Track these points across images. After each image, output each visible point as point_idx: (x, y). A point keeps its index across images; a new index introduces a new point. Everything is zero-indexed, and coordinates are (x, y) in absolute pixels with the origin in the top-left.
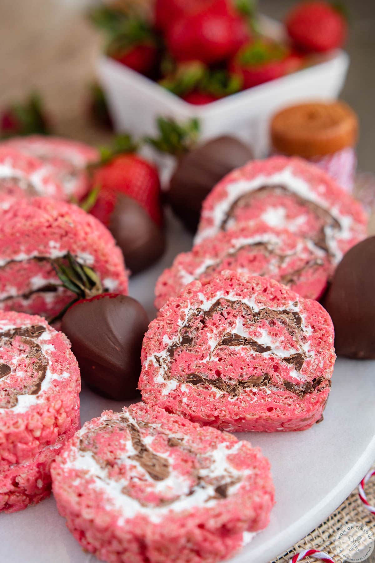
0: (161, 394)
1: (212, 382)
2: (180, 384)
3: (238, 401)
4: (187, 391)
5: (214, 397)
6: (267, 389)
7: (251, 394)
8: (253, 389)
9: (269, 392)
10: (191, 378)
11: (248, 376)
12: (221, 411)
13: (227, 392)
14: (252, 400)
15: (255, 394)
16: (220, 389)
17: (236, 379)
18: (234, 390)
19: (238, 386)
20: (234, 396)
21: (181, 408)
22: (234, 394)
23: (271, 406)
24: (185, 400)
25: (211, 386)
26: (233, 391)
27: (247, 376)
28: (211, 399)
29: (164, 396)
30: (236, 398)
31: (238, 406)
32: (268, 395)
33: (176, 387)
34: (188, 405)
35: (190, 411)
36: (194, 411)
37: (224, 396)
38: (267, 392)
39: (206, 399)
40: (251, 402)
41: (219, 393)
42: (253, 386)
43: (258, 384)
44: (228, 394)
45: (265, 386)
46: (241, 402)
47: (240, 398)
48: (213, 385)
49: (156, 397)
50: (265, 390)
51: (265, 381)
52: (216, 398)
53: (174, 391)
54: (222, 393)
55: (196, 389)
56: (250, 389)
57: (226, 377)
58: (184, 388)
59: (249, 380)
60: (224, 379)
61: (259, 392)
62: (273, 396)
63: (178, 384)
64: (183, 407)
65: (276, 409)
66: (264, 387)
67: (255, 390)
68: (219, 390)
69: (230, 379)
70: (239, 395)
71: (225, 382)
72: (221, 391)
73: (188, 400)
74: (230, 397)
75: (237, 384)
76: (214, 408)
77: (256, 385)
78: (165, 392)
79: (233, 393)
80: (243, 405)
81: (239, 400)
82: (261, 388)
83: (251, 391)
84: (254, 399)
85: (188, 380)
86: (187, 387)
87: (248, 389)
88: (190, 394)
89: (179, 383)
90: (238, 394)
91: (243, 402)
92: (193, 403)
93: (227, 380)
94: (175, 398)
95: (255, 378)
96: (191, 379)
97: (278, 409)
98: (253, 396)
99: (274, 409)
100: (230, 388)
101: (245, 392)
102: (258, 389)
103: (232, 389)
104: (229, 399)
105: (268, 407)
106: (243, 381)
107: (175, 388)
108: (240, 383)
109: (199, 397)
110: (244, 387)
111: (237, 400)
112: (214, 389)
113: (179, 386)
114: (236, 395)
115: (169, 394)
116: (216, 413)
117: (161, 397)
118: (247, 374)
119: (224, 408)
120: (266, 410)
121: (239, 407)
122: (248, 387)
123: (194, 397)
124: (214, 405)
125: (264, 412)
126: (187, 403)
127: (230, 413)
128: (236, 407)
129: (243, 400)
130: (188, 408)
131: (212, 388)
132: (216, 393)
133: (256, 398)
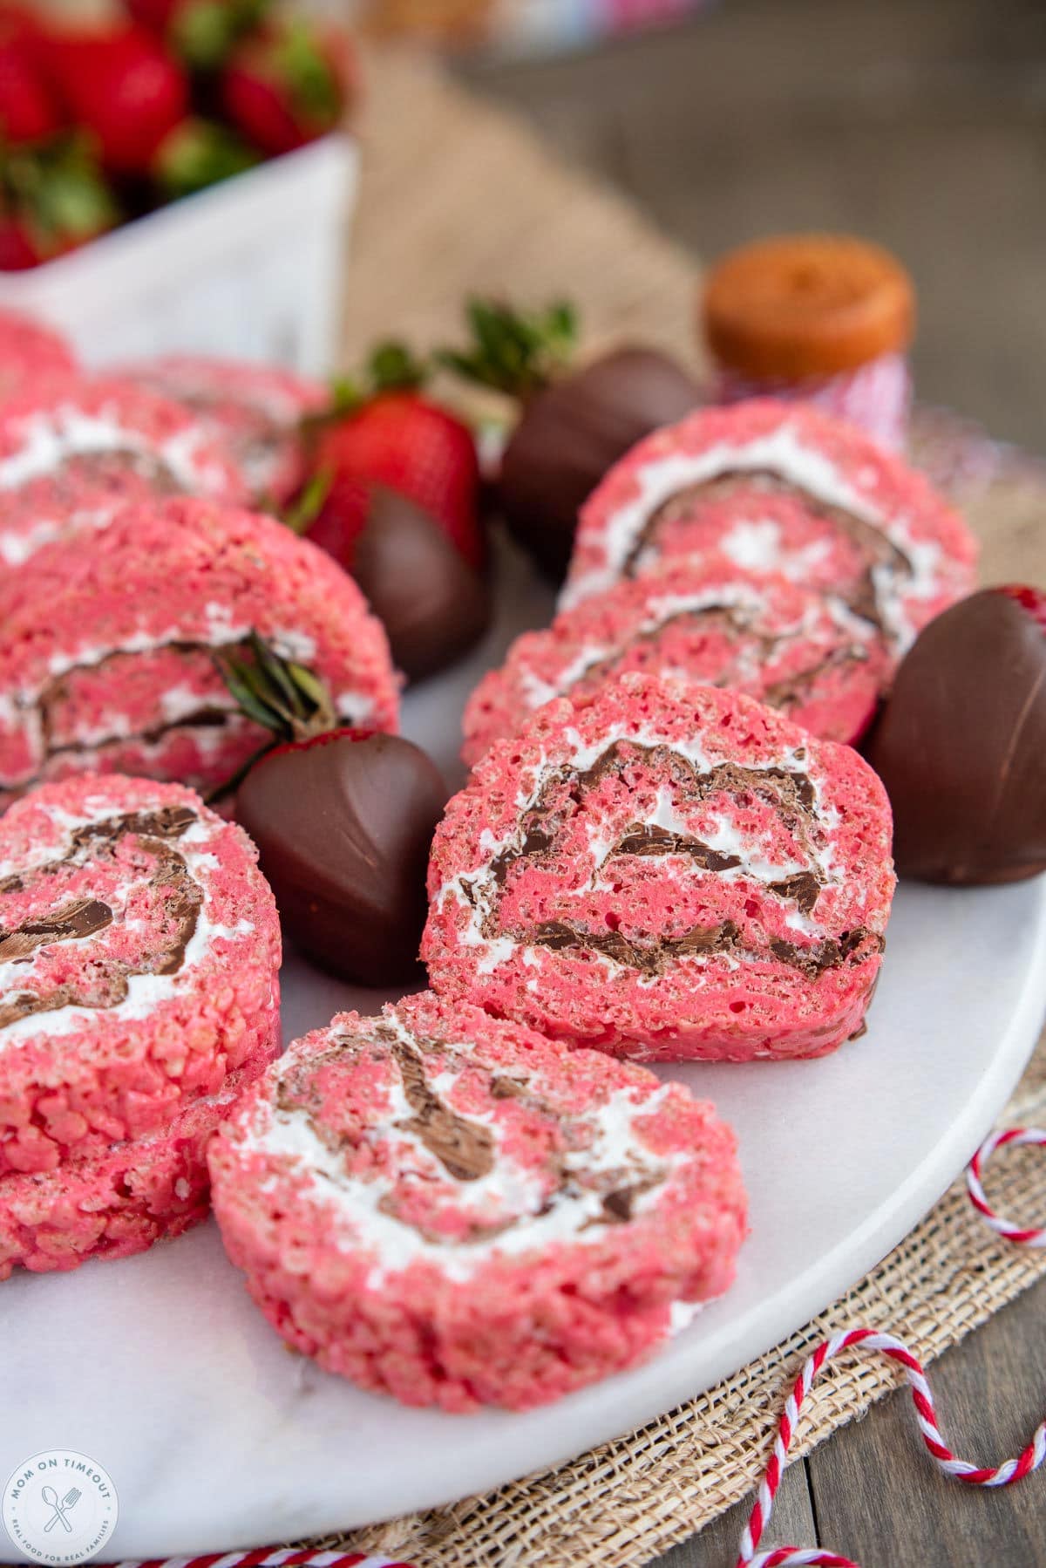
0: (474, 973)
1: (597, 942)
2: (520, 948)
3: (661, 989)
4: (538, 963)
5: (604, 977)
6: (729, 958)
7: (692, 971)
8: (696, 958)
9: (735, 966)
10: (547, 933)
11: (686, 928)
12: (620, 1011)
13: (634, 965)
14: (693, 985)
15: (700, 970)
16: (616, 958)
17: (655, 933)
18: (651, 961)
19: (661, 951)
20: (650, 975)
21: (524, 1005)
22: (650, 971)
23: (741, 999)
24: (532, 986)
25: (595, 951)
26: (649, 963)
27: (681, 928)
28: (597, 984)
29: (482, 976)
30: (656, 979)
31: (660, 999)
32: (733, 972)
33: (512, 955)
34: (540, 998)
35: (544, 1012)
36: (554, 1013)
37: (626, 975)
38: (730, 966)
39: (584, 983)
40: (693, 990)
41: (615, 969)
42: (698, 952)
43: (709, 946)
44: (636, 970)
45: (725, 951)
46: (668, 991)
47: (666, 981)
48: (601, 949)
49: (462, 980)
50: (724, 960)
51: (725, 939)
52: (609, 981)
53: (507, 963)
54: (621, 968)
55: (558, 960)
56: (690, 957)
57: (631, 931)
58: (530, 957)
59: (687, 936)
60: (627, 934)
61: (711, 965)
62: (746, 974)
63: (516, 947)
64: (528, 1003)
65: (751, 1006)
66: (724, 953)
67: (701, 960)
68: (614, 961)
69: (642, 934)
70: (663, 972)
71: (629, 942)
72: (620, 963)
73: (540, 985)
74: (642, 977)
75: (659, 945)
76: (604, 1004)
77: (704, 947)
78: (485, 966)
79: (647, 968)
80: (672, 996)
81: (663, 984)
82: (715, 955)
83: (692, 963)
84: (698, 981)
85: (541, 937)
86: (539, 954)
87: (684, 959)
88: (544, 970)
89: (519, 945)
90: (659, 971)
91: (672, 989)
92: (552, 993)
93: (634, 938)
94: (508, 982)
95: (701, 930)
96: (548, 936)
97: (757, 1005)
98: (697, 976)
99: (748, 1007)
100: (641, 956)
101: (678, 965)
102: (709, 958)
103: (645, 957)
104: (639, 983)
105: (734, 1001)
106: (672, 940)
107: (508, 957)
108: (665, 943)
109: (565, 978)
110: (676, 955)
111: (659, 984)
112: (603, 960)
113: (520, 952)
114: (656, 973)
115: (495, 971)
116: (607, 1017)
117: (475, 980)
118: (681, 923)
119: (626, 1005)
120: (728, 1007)
121: (662, 1002)
122: (684, 952)
123: (554, 977)
124: (603, 998)
125: (724, 1014)
126: (537, 992)
127: (641, 1016)
128: (656, 1002)
129: (671, 985)
130: (539, 1006)
131: (597, 958)
132: (606, 969)
133: (703, 980)
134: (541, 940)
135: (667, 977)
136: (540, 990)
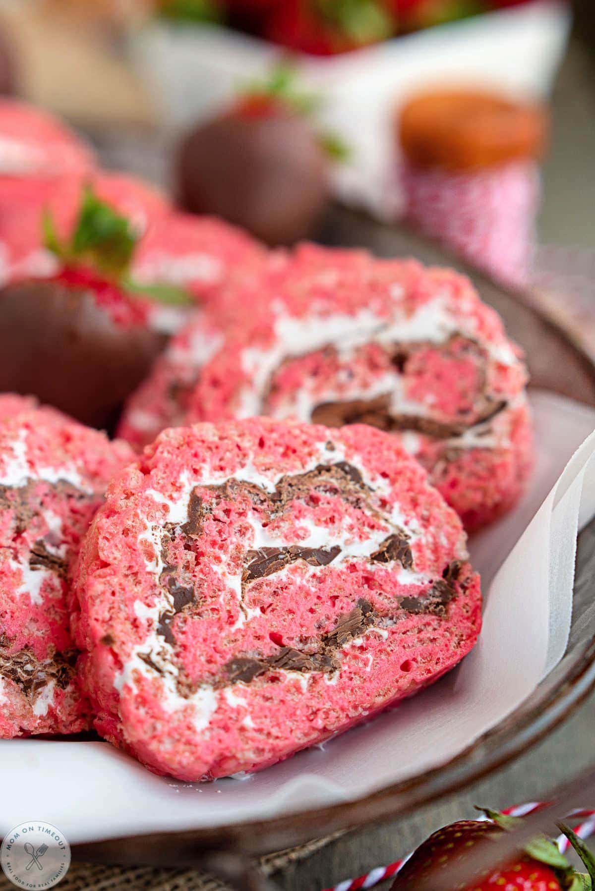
0: (195, 732)
1: (277, 661)
2: (221, 694)
3: (345, 679)
4: (242, 702)
5: (298, 689)
6: (377, 630)
7: (357, 653)
8: (355, 641)
9: (385, 634)
10: (235, 671)
11: (333, 620)
12: (327, 713)
13: (315, 669)
14: (366, 665)
15: (362, 649)
16: (300, 669)
17: (315, 636)
18: (325, 660)
19: (328, 648)
20: (331, 672)
21: (250, 742)
22: (330, 669)
23: (404, 659)
24: (248, 722)
25: (282, 671)
26: (325, 663)
27: (331, 621)
28: (296, 698)
29: (203, 732)
30: (337, 673)
31: (350, 688)
32: (386, 640)
33: (218, 702)
34: (260, 731)
35: (271, 741)
36: (277, 738)
37: (315, 680)
38: (381, 636)
39: (287, 702)
40: (368, 669)
41: (304, 679)
42: (353, 636)
43: (358, 628)
44: (319, 673)
45: (371, 626)
46: (351, 679)
47: (345, 671)
48: (284, 666)
49: (188, 743)
50: (374, 633)
51: (367, 615)
52: (304, 690)
53: (216, 712)
54: (307, 675)
55: (256, 691)
56: (350, 643)
57: (294, 641)
58: (235, 697)
59: (338, 627)
60: (295, 645)
61: (369, 642)
62: (396, 636)
63: (216, 694)
64: (253, 740)
65: (414, 660)
66: (371, 628)
67: (359, 641)
68: (299, 672)
69: (304, 640)
70: (340, 665)
71: (300, 651)
72: (304, 672)
73: (253, 719)
74: (326, 676)
75: (323, 644)
76: (310, 712)
77: (355, 631)
78: (201, 723)
79: (327, 667)
80: (357, 681)
81: (344, 675)
82: (367, 632)
83: (353, 647)
84: (368, 660)
85: (232, 676)
86: (237, 693)
87: (346, 646)
88: (250, 705)
89: (218, 692)
90: (337, 666)
91: (352, 675)
92: (267, 721)
93: (300, 646)
94: (226, 729)
95: (346, 617)
96: (237, 673)
97: (419, 659)
98: (364, 656)
99: (414, 663)
100: (317, 660)
101: (346, 654)
102: (362, 637)
103: (320, 659)
104: (329, 683)
105: (402, 662)
106: (329, 635)
107: (214, 706)
108: (326, 639)
109: (268, 704)
110: (338, 645)
111: (341, 677)
112: (290, 676)
113: (222, 699)
114: (335, 668)
115: (211, 723)
116: (320, 723)
117: (198, 739)
118: (328, 618)
119: (328, 705)
120: (399, 667)
121: (352, 690)
122: (345, 640)
123: (262, 709)
124: (308, 707)
125: (401, 677)
126: (256, 727)
127: (342, 709)
128: (349, 691)
129: (350, 673)
130: (262, 737)
131: (285, 676)
132: (298, 681)
133: (369, 656)
134: (233, 679)
135: (346, 668)
136: (256, 723)
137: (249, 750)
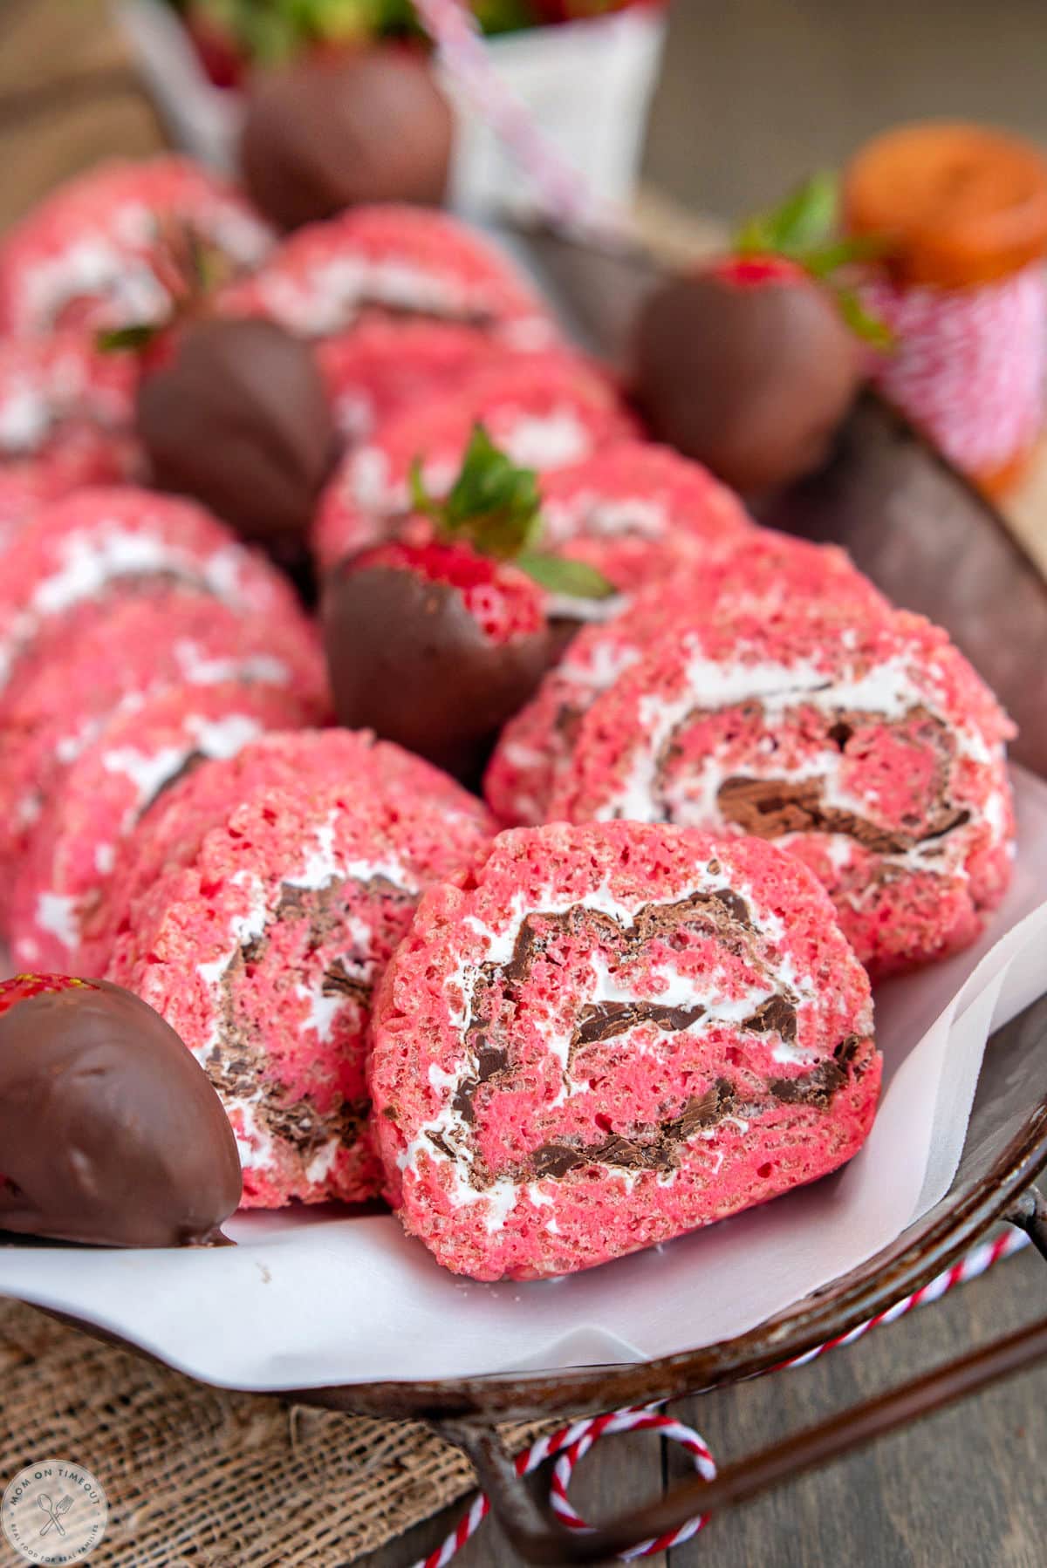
0: (485, 1233)
1: (599, 1153)
2: (522, 1189)
3: (683, 1181)
4: (548, 1200)
5: (622, 1190)
6: (735, 1120)
7: (705, 1148)
8: (703, 1133)
9: (744, 1126)
10: (544, 1161)
11: (680, 1104)
12: (653, 1222)
13: (646, 1166)
14: (713, 1164)
15: (712, 1144)
16: (628, 1165)
17: (653, 1122)
18: (662, 1156)
19: (667, 1140)
20: (667, 1171)
21: (552, 1251)
22: (665, 1167)
23: (765, 1161)
24: (552, 1227)
25: (604, 1165)
26: (661, 1158)
27: (677, 1105)
28: (618, 1200)
29: (495, 1235)
30: (674, 1173)
31: (688, 1193)
32: (745, 1134)
33: (518, 1200)
34: (566, 1238)
35: (577, 1252)
36: (586, 1249)
37: (644, 1179)
38: (739, 1128)
39: (604, 1205)
40: (715, 1171)
41: (630, 1178)
42: (702, 1126)
43: (711, 1115)
44: (651, 1171)
45: (728, 1114)
46: (691, 1181)
47: (685, 1171)
48: (608, 1159)
49: (475, 1246)
50: (731, 1124)
51: (725, 1100)
52: (629, 1192)
53: (514, 1211)
54: (635, 1173)
55: (568, 1189)
56: (697, 1135)
57: (626, 1128)
58: (538, 1196)
59: (685, 1113)
60: (626, 1134)
61: (722, 1135)
62: (759, 1131)
63: (517, 1189)
64: (556, 1250)
65: (778, 1163)
66: (728, 1117)
67: (709, 1134)
68: (625, 1168)
69: (639, 1127)
70: (679, 1163)
71: (631, 1141)
72: (632, 1169)
73: (558, 1223)
74: (660, 1175)
75: (662, 1134)
76: (633, 1219)
77: (706, 1119)
78: (493, 1223)
79: (662, 1164)
80: (699, 1185)
81: (683, 1176)
82: (721, 1123)
83: (701, 1140)
84: (717, 1158)
85: (540, 1168)
86: (543, 1189)
87: (691, 1139)
88: (557, 1205)
89: (519, 1186)
90: (675, 1164)
91: (694, 1177)
92: (576, 1228)
93: (633, 1134)
94: (524, 1232)
95: (697, 1101)
96: (547, 1164)
97: (783, 1162)
98: (713, 1153)
99: (775, 1167)
100: (650, 1154)
101: (689, 1148)
102: (715, 1128)
103: (655, 1154)
104: (661, 1184)
105: (759, 1165)
106: (672, 1123)
107: (513, 1204)
108: (666, 1128)
109: (581, 1205)
110: (682, 1137)
111: (679, 1177)
112: (615, 1172)
113: (524, 1195)
114: (673, 1166)
115: (505, 1224)
116: (643, 1234)
117: (488, 1242)
118: (674, 1100)
119: (656, 1213)
120: (756, 1175)
121: (690, 1196)
122: (691, 1131)
123: (572, 1210)
124: (630, 1213)
125: (756, 1184)
126: (561, 1234)
127: (675, 1219)
128: (685, 1197)
129: (692, 1173)
130: (568, 1246)
131: (607, 1172)
132: (622, 1180)
133: (720, 1154)
134: (540, 1172)
135: (687, 1167)
136: (562, 1228)
137: (550, 1260)
